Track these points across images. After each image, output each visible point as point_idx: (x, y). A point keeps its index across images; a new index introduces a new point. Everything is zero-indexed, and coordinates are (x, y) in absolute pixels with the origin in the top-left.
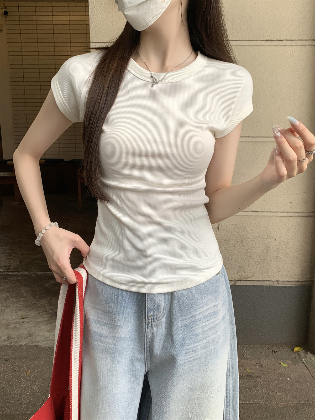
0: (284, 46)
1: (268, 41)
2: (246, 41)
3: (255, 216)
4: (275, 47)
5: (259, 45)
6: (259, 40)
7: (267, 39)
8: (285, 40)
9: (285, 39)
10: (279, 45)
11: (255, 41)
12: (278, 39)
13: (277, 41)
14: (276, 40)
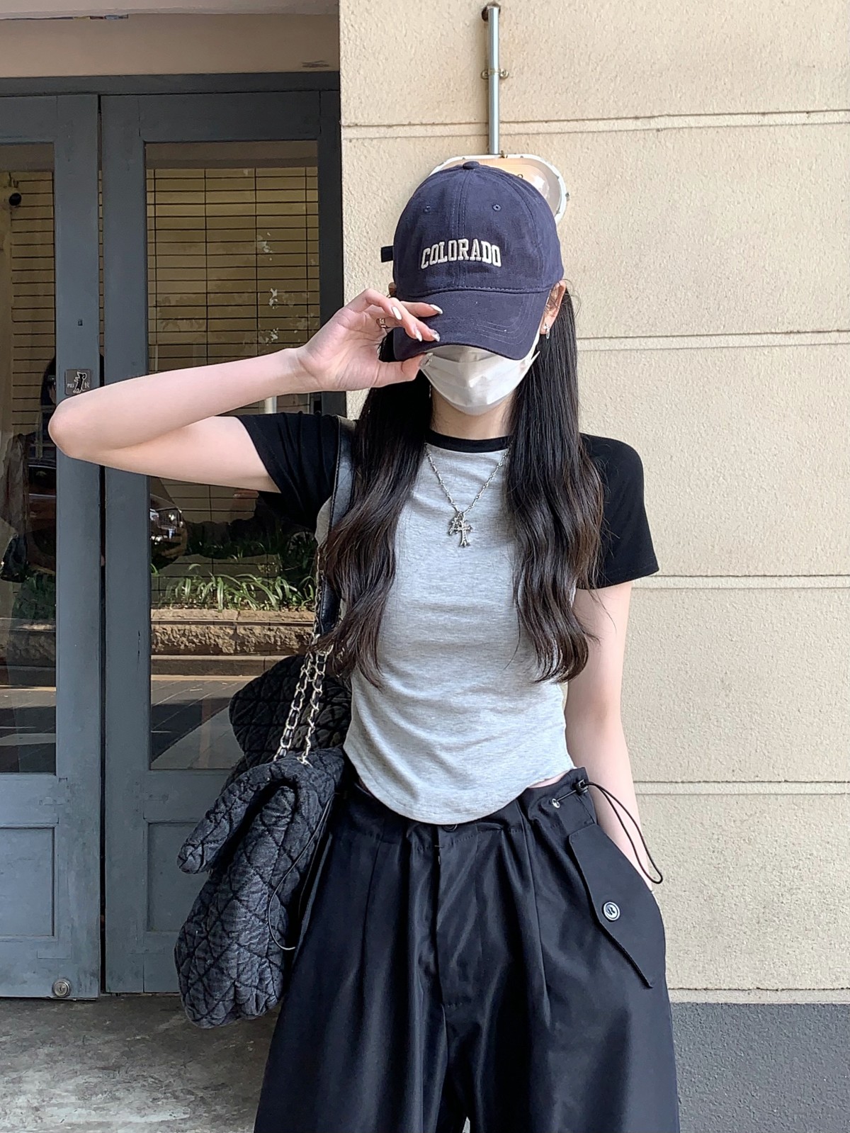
0: (833, 347)
1: (792, 335)
2: (734, 337)
3: (795, 794)
4: (810, 348)
5: (769, 344)
6: (767, 333)
7: (789, 330)
8: (834, 331)
9: (835, 329)
10: (820, 344)
11: (758, 336)
12: (815, 329)
13: (816, 335)
14: (813, 332)
